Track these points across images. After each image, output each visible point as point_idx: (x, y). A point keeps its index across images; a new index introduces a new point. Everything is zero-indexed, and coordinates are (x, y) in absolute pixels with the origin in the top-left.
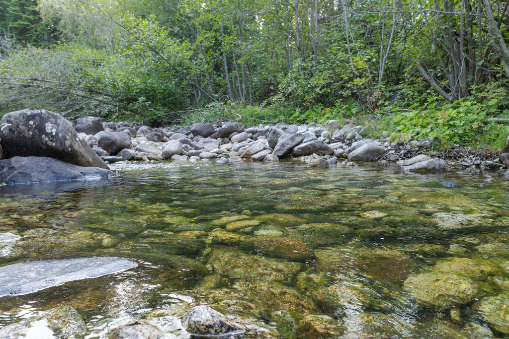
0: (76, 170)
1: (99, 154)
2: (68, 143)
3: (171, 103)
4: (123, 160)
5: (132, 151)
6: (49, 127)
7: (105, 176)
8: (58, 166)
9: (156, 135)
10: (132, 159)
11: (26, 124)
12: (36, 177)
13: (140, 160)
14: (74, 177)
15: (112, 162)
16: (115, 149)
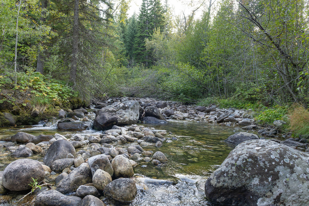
0: (159, 120)
1: (164, 116)
2: (158, 114)
3: (194, 95)
4: (171, 118)
5: (174, 116)
6: (155, 111)
7: (165, 122)
8: (156, 119)
9: (184, 110)
10: (174, 118)
11: (150, 109)
12: (152, 121)
13: (176, 119)
14: (159, 122)
15: (168, 119)
16: (169, 115)
